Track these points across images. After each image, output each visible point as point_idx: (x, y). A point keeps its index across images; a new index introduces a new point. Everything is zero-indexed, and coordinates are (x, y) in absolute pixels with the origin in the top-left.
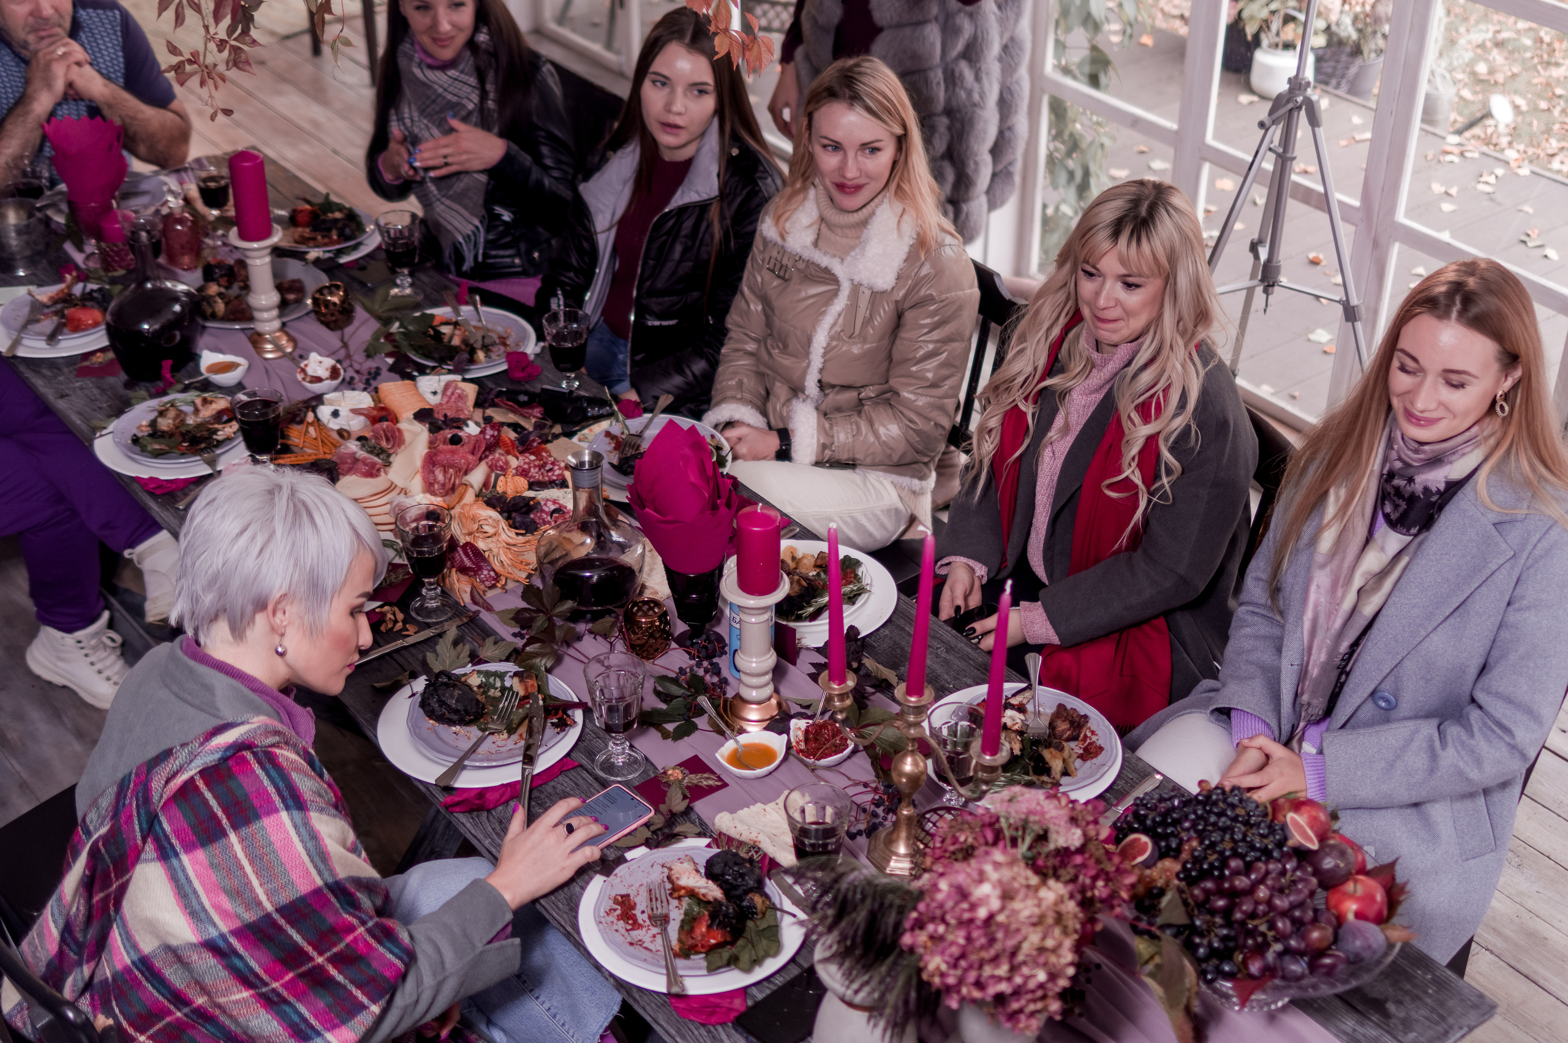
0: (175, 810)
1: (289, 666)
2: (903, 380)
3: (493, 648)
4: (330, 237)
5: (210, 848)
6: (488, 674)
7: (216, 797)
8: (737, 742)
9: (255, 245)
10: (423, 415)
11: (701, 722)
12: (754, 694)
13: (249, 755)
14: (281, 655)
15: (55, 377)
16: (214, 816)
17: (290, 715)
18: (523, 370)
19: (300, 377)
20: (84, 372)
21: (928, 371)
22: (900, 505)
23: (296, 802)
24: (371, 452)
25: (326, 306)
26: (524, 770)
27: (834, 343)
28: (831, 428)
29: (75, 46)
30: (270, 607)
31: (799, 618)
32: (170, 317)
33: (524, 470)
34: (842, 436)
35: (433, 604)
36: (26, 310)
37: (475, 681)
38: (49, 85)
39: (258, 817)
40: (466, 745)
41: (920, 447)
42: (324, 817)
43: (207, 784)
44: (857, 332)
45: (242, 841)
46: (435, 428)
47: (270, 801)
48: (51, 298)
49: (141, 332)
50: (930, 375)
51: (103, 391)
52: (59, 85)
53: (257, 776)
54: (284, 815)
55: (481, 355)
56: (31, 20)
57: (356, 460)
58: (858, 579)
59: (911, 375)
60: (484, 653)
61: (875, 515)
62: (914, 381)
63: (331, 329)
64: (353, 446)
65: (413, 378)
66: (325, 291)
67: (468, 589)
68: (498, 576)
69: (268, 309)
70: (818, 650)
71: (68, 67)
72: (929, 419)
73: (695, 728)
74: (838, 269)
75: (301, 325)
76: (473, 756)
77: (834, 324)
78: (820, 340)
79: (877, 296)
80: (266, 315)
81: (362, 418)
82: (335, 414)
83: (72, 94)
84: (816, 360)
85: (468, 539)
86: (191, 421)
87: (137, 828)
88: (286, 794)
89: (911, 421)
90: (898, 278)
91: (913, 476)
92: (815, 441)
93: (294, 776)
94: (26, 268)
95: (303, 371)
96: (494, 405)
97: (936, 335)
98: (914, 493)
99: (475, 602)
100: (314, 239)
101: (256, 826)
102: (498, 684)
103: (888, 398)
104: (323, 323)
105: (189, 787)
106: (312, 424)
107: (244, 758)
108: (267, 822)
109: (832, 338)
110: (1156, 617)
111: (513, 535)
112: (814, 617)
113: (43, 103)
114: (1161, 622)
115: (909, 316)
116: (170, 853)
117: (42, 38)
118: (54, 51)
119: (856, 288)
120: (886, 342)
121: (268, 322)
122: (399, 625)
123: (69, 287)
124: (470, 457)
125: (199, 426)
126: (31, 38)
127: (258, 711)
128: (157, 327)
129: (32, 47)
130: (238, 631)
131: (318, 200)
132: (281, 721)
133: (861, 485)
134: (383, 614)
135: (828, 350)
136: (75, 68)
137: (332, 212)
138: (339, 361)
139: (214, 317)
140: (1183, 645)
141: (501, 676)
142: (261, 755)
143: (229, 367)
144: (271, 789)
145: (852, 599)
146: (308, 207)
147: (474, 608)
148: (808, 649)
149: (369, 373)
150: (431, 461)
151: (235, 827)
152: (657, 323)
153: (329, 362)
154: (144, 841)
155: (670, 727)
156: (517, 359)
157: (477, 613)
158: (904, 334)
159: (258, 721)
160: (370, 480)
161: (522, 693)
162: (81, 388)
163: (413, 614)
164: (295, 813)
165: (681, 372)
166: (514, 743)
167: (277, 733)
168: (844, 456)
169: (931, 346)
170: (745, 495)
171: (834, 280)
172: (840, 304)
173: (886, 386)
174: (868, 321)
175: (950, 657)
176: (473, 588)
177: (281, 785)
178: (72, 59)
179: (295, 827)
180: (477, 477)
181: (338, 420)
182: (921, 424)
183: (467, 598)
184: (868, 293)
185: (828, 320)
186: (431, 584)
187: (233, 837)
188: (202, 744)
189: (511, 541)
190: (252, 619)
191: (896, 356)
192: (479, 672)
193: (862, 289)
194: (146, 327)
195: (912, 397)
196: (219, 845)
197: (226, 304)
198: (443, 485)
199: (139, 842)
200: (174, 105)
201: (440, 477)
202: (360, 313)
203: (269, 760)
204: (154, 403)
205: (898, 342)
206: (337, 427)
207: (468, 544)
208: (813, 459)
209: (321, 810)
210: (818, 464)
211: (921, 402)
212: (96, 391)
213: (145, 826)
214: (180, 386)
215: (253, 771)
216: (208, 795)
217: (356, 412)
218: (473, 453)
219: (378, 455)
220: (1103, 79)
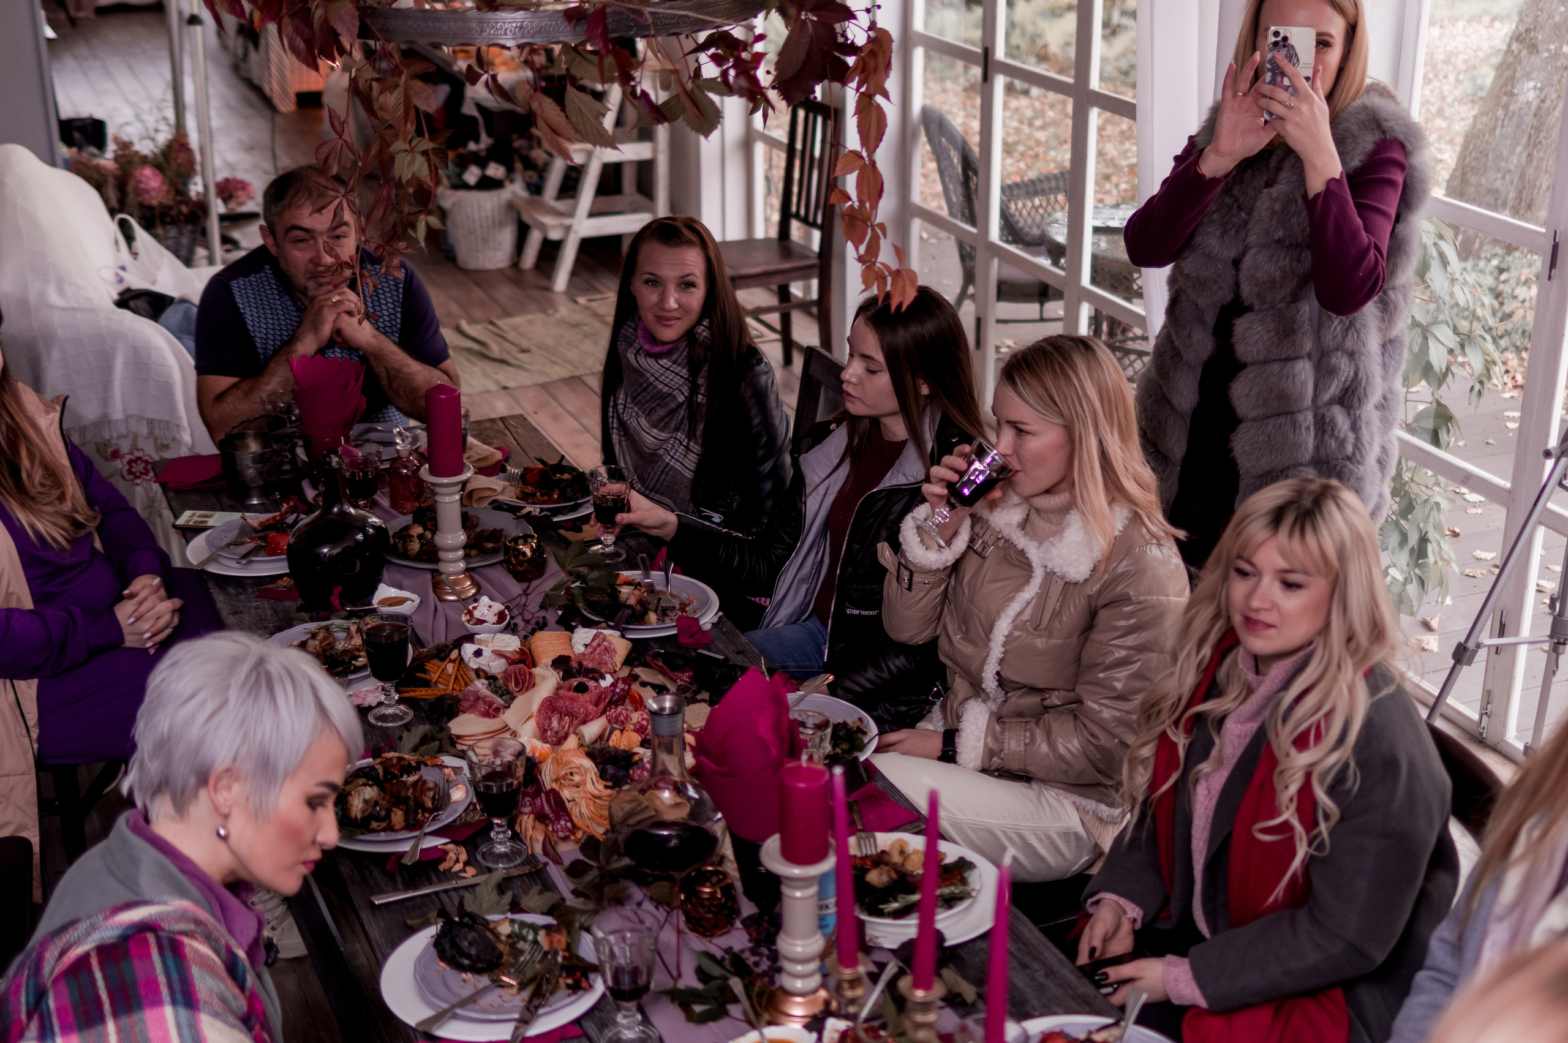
0: (63, 986)
1: (233, 852)
2: (1090, 687)
3: (536, 898)
4: (550, 496)
5: (86, 1034)
6: (523, 925)
7: (106, 978)
8: (762, 1034)
9: (445, 480)
10: (561, 663)
11: (734, 1010)
12: (799, 984)
13: (151, 938)
14: (224, 839)
15: (237, 595)
16: (98, 999)
17: (223, 908)
18: (692, 636)
19: (464, 618)
20: (263, 595)
21: (1118, 680)
22: (1081, 830)
23: (187, 998)
24: (496, 692)
25: (516, 557)
26: (516, 1028)
27: (1017, 634)
28: (1002, 732)
29: (352, 296)
30: (212, 781)
31: (881, 914)
32: (351, 544)
33: (642, 726)
34: (1014, 744)
35: (501, 849)
36: (235, 533)
37: (505, 929)
38: (316, 328)
39: (140, 1007)
40: (467, 992)
41: (1102, 766)
42: (219, 1024)
43: (101, 964)
44: (1044, 625)
45: (119, 1031)
46: (568, 675)
47: (157, 991)
48: (261, 524)
49: (319, 557)
50: (1119, 685)
51: (276, 612)
52: (327, 330)
53: (152, 963)
54: (168, 1011)
55: (652, 617)
56: (310, 266)
57: (478, 698)
58: (964, 882)
59: (1098, 683)
60: (525, 902)
61: (1049, 837)
62: (1100, 690)
63: (519, 581)
64: (480, 686)
65: (571, 630)
66: (521, 541)
67: (541, 838)
68: (575, 827)
69: (455, 549)
70: (892, 951)
71: (339, 314)
72: (1114, 736)
73: (725, 1013)
74: (1034, 553)
75: (490, 572)
76: (471, 1006)
77: (1020, 613)
78: (1003, 627)
79: (1069, 586)
80: (451, 556)
81: (503, 661)
82: (478, 653)
83: (338, 339)
84: (996, 650)
85: (554, 786)
86: (340, 646)
87: (23, 1000)
88: (177, 986)
89: (1093, 735)
90: (1094, 570)
91: (1100, 801)
92: (981, 744)
93: (195, 971)
94: (259, 497)
95: (470, 613)
96: (647, 665)
97: (1130, 641)
98: (1101, 820)
99: (545, 853)
100: (533, 495)
101: (136, 1017)
102: (531, 937)
103: (1074, 708)
104: (510, 572)
105: (83, 961)
106: (453, 661)
107: (146, 941)
108: (149, 1015)
109: (1016, 627)
110: (1332, 986)
111: (600, 787)
112: (898, 914)
113: (307, 346)
114: (1338, 994)
115: (1103, 614)
116: (49, 1033)
117: (321, 285)
118: (330, 299)
119: (1050, 576)
120: (1074, 641)
121: (453, 565)
122: (458, 867)
123: (284, 516)
124: (591, 707)
125: (345, 652)
126: (311, 285)
127: (184, 894)
128: (335, 552)
129: (310, 294)
130: (181, 806)
131: (553, 461)
132: (213, 914)
133: (1035, 801)
134: (446, 853)
135: (1009, 639)
136: (345, 317)
137: (562, 473)
138: (507, 607)
139: (405, 556)
140: (1365, 1024)
141: (535, 928)
142: (165, 942)
143: (401, 601)
144: (162, 979)
145: (950, 902)
146: (541, 466)
147: (544, 859)
148: (882, 949)
149: (537, 623)
150: (550, 706)
151: (115, 1015)
152: (856, 612)
153: (498, 607)
154: (30, 1017)
155: (698, 1008)
156: (689, 625)
157: (546, 864)
158: (1096, 636)
159: (178, 904)
160: (487, 720)
161: (546, 947)
162: (256, 608)
163: (479, 857)
164: (183, 1012)
165: (878, 667)
166: (517, 1000)
167: (197, 922)
168: (1014, 766)
169: (1123, 653)
170: (880, 785)
171: (1026, 566)
172: (1029, 592)
173: (1072, 694)
174: (1056, 614)
175: (1048, 983)
176: (547, 837)
177: (175, 976)
178: (342, 308)
179: (178, 1026)
180: (592, 730)
181: (481, 660)
182: (1104, 740)
183: (538, 849)
184: (1061, 584)
185: (1014, 608)
186: (499, 826)
187: (111, 1026)
188: (106, 918)
189: (596, 793)
190: (195, 795)
191: (1085, 660)
192: (512, 921)
193: (1055, 579)
194: (326, 550)
195: (1095, 706)
196: (94, 1033)
197: (422, 545)
198: (557, 733)
199: (23, 1016)
200: (447, 364)
201: (555, 724)
202: (552, 566)
203: (174, 949)
204: (312, 626)
205: (1088, 644)
206: (475, 667)
207: (553, 790)
208: (978, 763)
209: (216, 1015)
210: (984, 771)
211: (1107, 714)
212: (269, 612)
213: (31, 999)
214: (343, 614)
215: (149, 955)
216: (98, 975)
217: (499, 654)
218: (597, 705)
219: (501, 696)
220: (1443, 436)
